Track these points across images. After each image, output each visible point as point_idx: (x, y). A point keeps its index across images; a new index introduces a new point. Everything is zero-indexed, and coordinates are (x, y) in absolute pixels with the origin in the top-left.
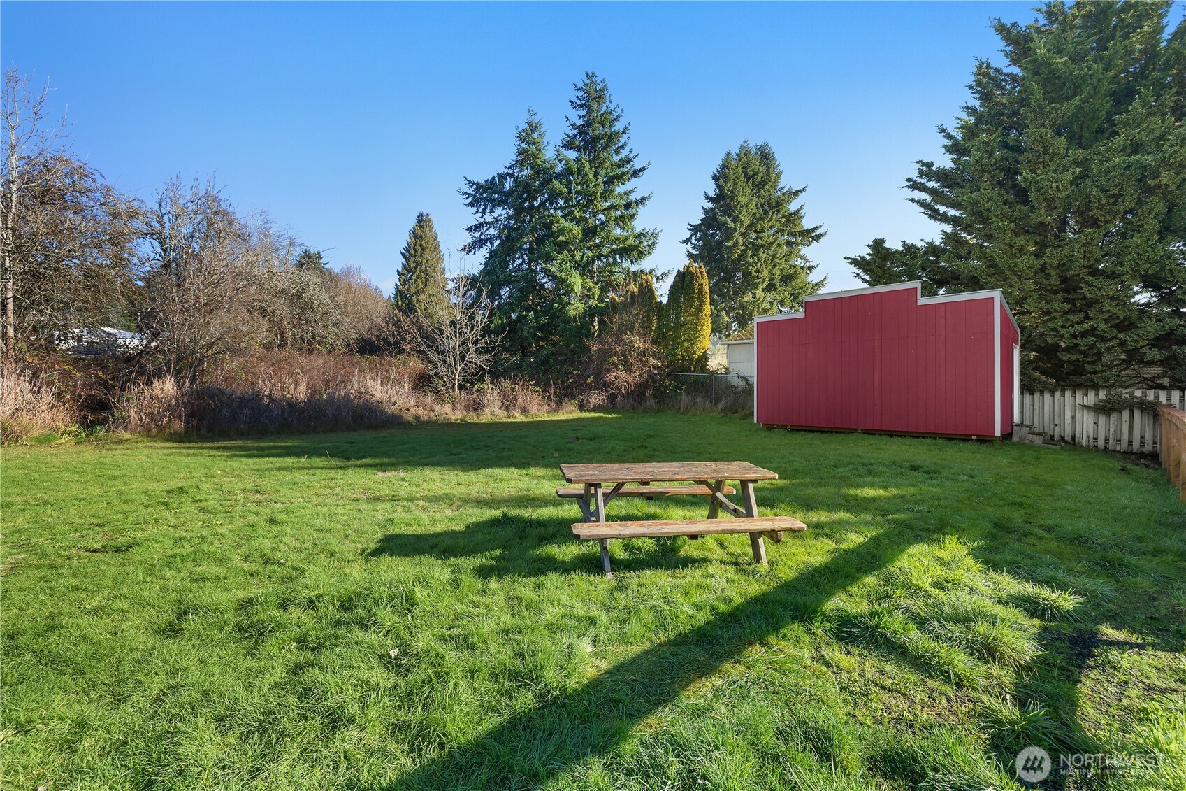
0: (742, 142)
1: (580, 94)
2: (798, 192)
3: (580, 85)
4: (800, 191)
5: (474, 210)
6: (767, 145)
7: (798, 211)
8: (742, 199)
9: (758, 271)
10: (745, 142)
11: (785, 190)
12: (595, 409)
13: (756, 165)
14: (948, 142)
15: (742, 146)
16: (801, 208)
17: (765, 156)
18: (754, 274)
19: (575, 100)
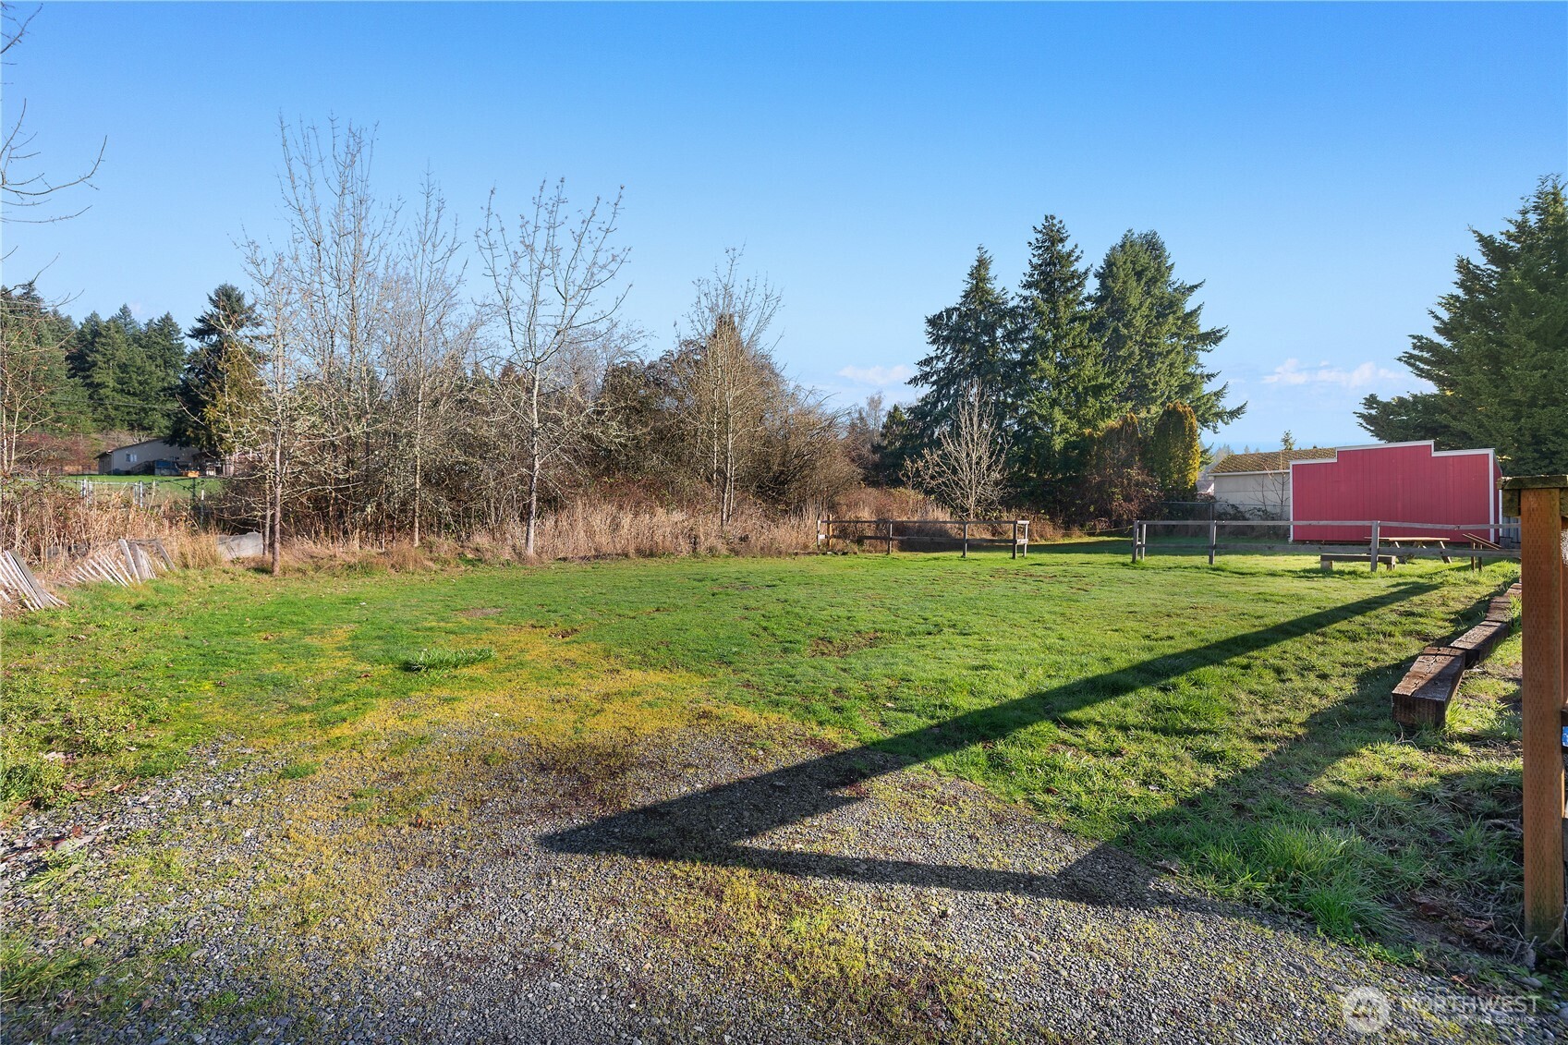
0: (1125, 232)
1: (1039, 236)
2: (1193, 288)
3: (1040, 228)
4: (1196, 287)
5: (935, 347)
6: (1155, 233)
7: (1196, 311)
8: (1134, 301)
9: (1155, 384)
10: (1129, 231)
11: (1176, 286)
12: (1101, 534)
13: (1144, 259)
14: (1437, 324)
15: (1126, 236)
16: (1199, 308)
17: (1152, 246)
18: (1151, 386)
19: (1034, 242)
